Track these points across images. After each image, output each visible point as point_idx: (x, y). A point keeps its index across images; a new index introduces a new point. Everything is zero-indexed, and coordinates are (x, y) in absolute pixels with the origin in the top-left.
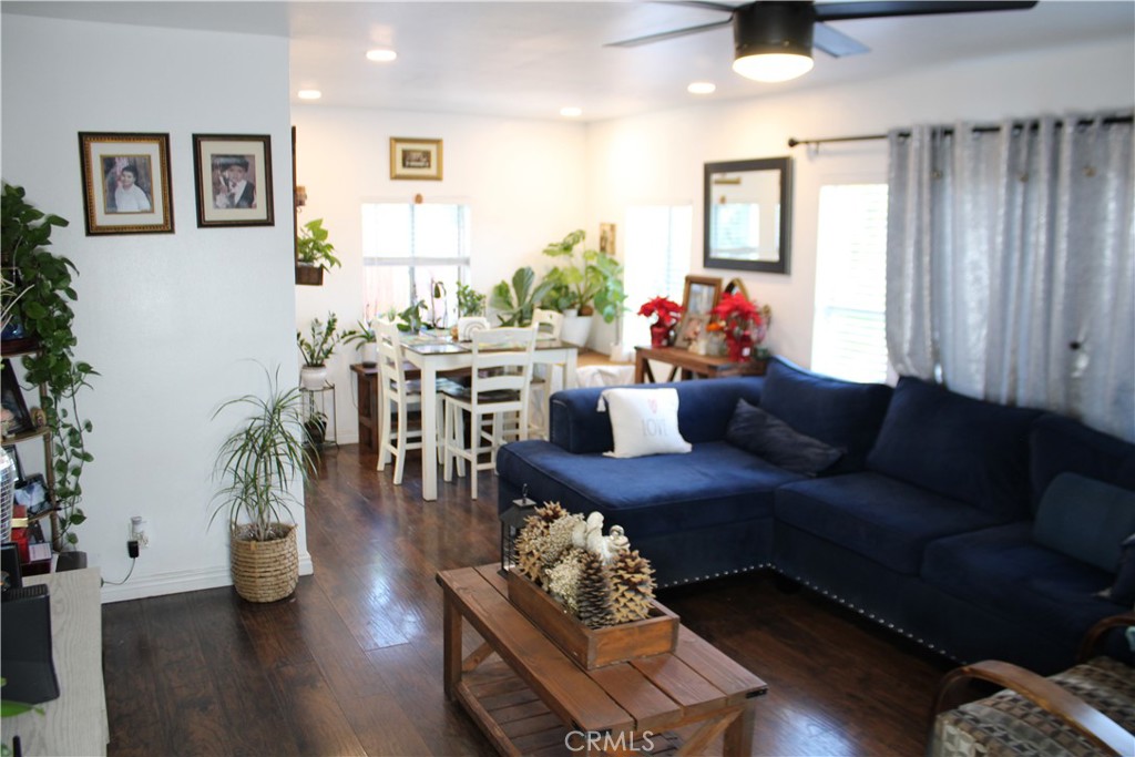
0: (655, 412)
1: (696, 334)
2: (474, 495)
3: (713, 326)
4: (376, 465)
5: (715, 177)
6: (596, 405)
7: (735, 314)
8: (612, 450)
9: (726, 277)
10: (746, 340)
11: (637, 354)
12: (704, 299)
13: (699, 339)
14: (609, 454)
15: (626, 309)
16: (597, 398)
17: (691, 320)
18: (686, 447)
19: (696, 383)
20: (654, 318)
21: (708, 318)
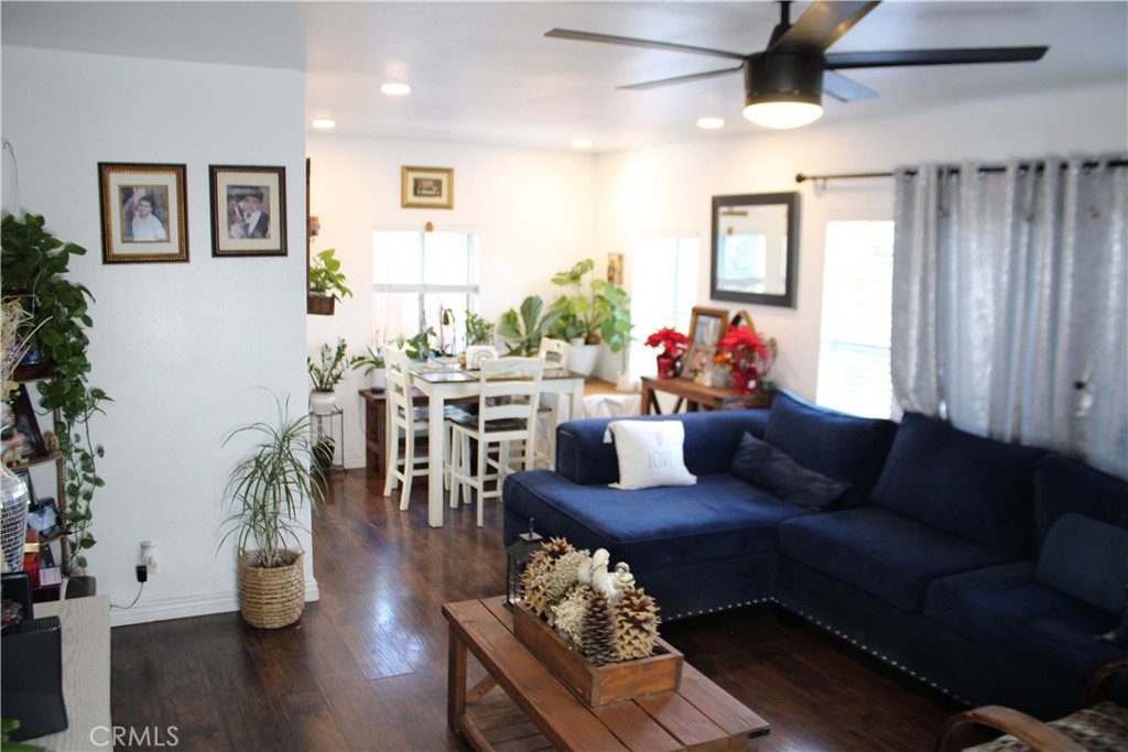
0: (660, 444)
1: (702, 365)
2: (480, 522)
3: (719, 358)
4: (383, 491)
5: (723, 209)
6: (602, 437)
7: (741, 347)
8: (618, 481)
9: (733, 309)
10: (751, 373)
11: (644, 385)
12: (710, 331)
13: (705, 370)
14: (615, 485)
15: (633, 339)
16: (604, 429)
17: (697, 351)
18: (691, 479)
19: (702, 414)
20: (661, 349)
21: (714, 350)
